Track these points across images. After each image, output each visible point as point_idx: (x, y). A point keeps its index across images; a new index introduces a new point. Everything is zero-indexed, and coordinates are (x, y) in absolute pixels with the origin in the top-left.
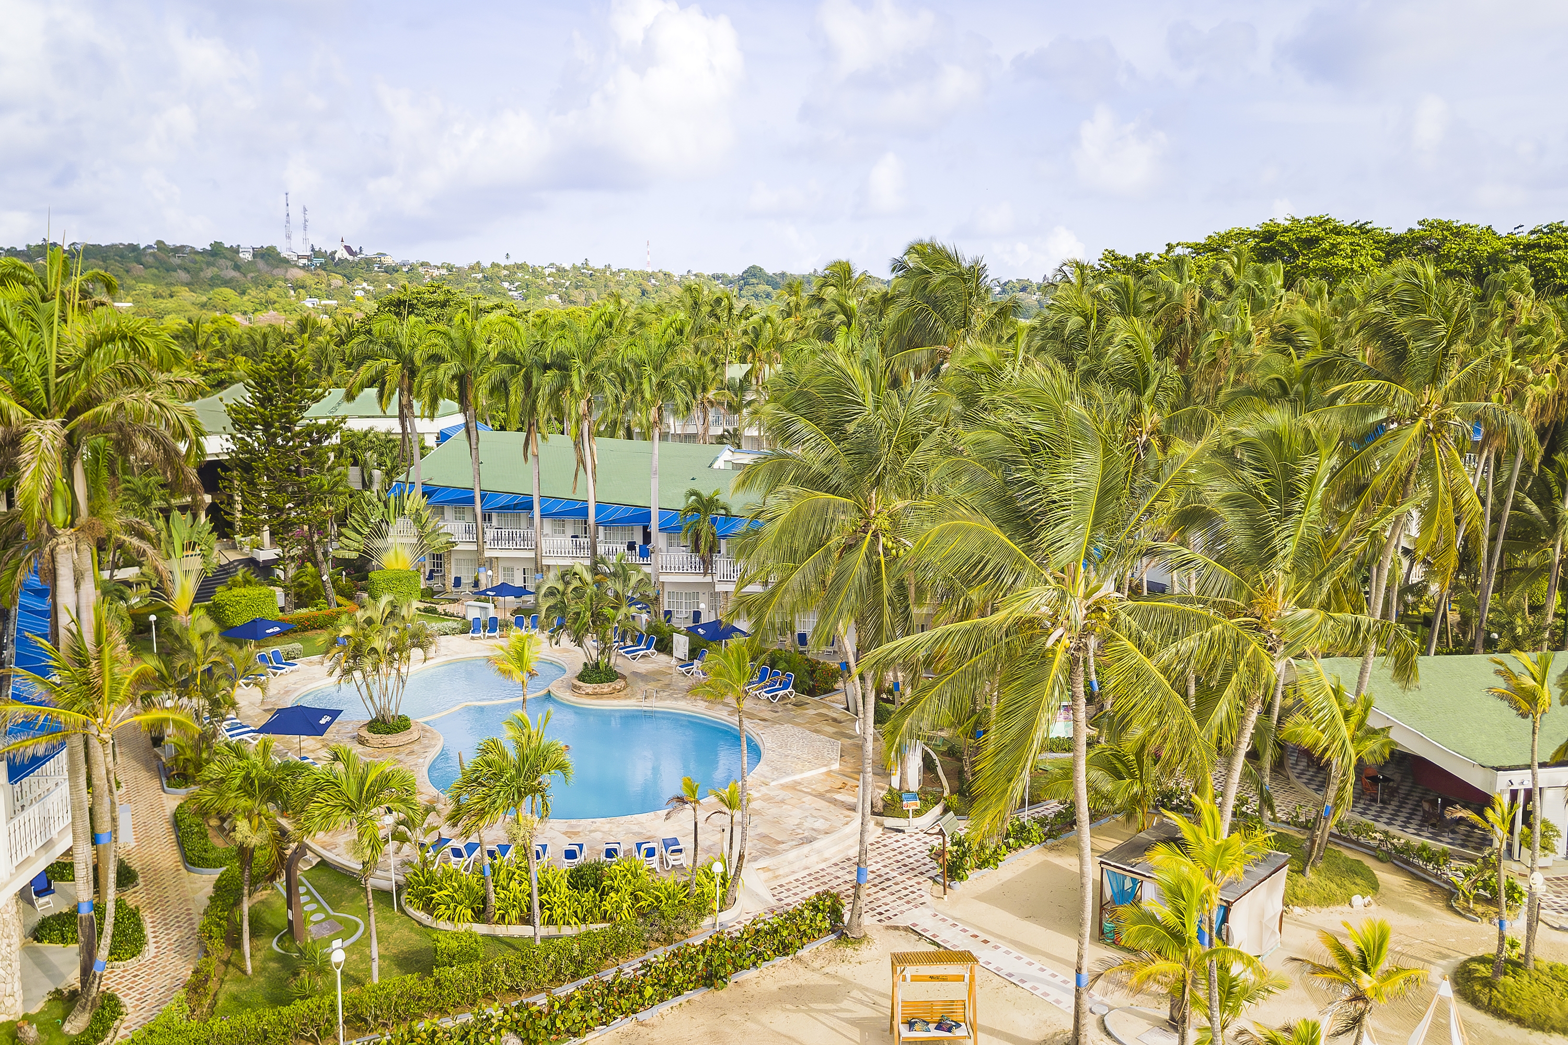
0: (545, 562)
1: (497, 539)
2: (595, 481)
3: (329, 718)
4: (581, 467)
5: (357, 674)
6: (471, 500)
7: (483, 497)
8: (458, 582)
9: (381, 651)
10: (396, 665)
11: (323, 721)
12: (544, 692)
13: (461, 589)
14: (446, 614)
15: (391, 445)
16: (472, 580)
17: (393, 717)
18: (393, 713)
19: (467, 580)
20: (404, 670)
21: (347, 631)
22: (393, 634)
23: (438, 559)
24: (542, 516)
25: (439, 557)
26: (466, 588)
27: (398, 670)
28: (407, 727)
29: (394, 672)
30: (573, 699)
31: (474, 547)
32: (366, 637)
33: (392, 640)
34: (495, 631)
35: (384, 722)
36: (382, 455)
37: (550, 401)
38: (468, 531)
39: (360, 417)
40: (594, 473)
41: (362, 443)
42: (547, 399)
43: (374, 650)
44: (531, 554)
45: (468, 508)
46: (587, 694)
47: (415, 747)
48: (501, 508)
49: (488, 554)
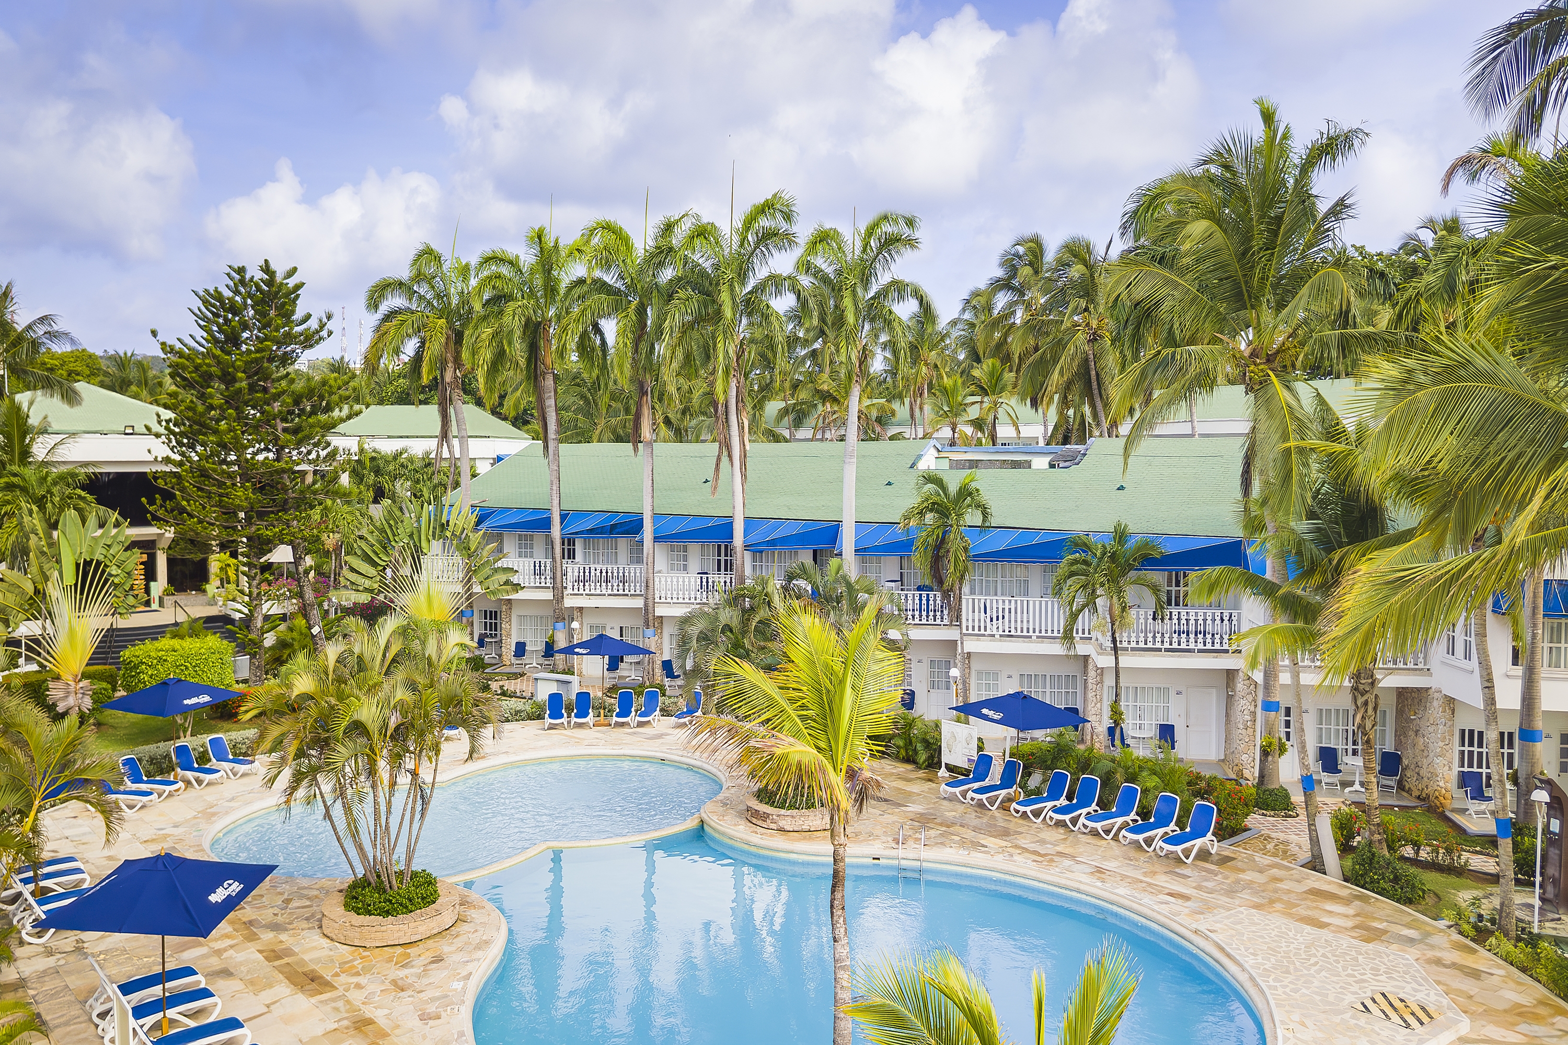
0: (659, 611)
1: (582, 580)
2: (744, 476)
3: (236, 887)
4: (725, 453)
5: (326, 785)
6: (545, 524)
7: (563, 517)
8: (520, 649)
9: (373, 728)
10: (409, 764)
11: (217, 897)
12: (691, 823)
13: (525, 659)
14: (504, 694)
15: (430, 470)
16: (541, 647)
17: (400, 874)
18: (402, 866)
19: (535, 645)
20: (426, 775)
21: (303, 684)
22: (402, 694)
23: (492, 619)
24: (656, 539)
25: (494, 615)
26: (533, 660)
27: (414, 774)
28: (429, 899)
29: (404, 780)
30: (755, 839)
31: (548, 595)
32: (341, 697)
33: (401, 707)
34: (585, 715)
35: (380, 889)
36: (418, 482)
37: (681, 339)
38: (538, 572)
39: (389, 437)
40: (743, 464)
41: (391, 467)
42: (676, 334)
43: (358, 728)
44: (639, 603)
45: (539, 537)
46: (781, 830)
47: (445, 947)
48: (591, 531)
49: (569, 602)
